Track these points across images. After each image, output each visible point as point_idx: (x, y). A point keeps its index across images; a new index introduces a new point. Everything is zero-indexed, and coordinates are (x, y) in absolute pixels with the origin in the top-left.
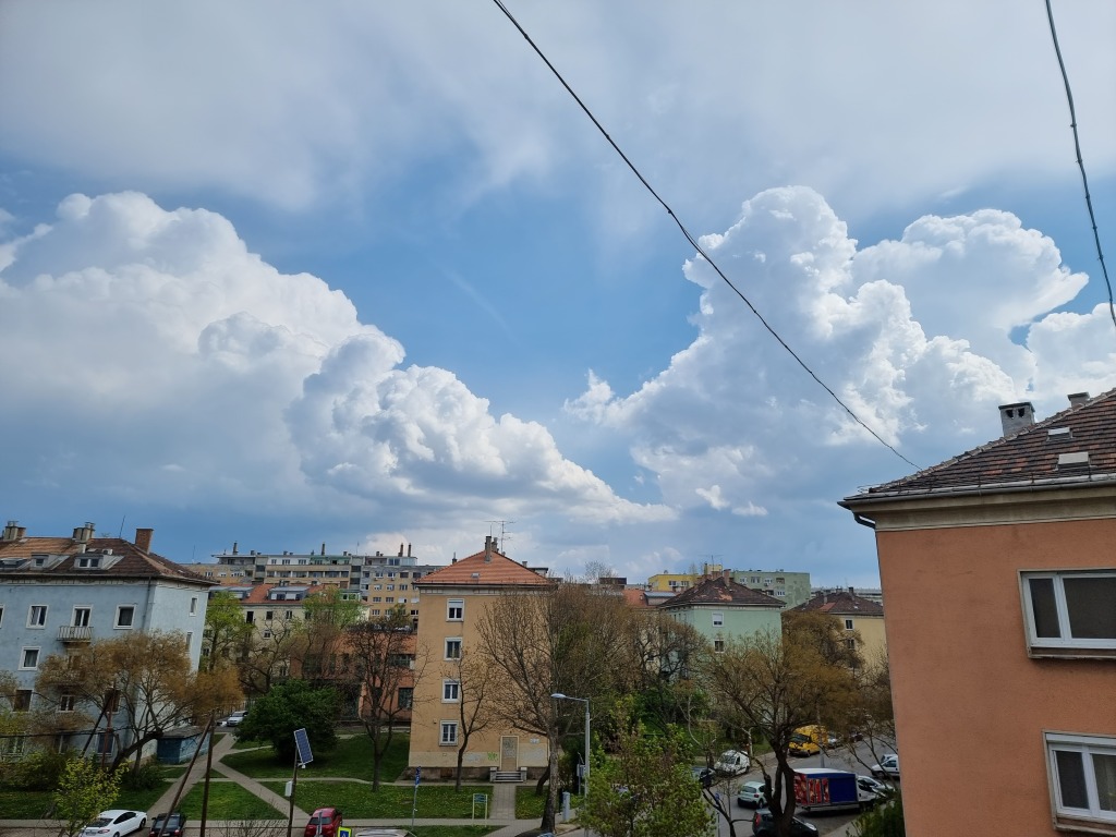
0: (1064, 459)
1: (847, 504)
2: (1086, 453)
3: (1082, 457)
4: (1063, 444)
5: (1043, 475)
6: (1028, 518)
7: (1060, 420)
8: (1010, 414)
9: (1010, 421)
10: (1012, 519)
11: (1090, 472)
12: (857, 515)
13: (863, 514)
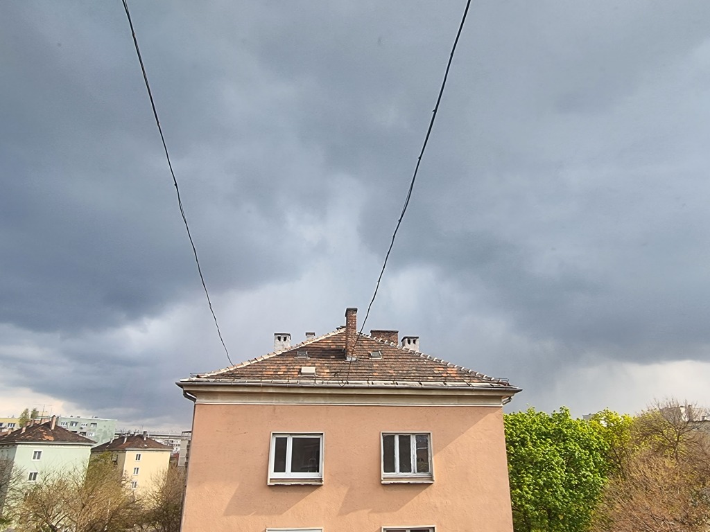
0: (304, 370)
1: (182, 385)
2: (314, 368)
3: (312, 370)
4: (307, 362)
6: (281, 402)
10: (274, 402)
11: (315, 379)
12: (185, 392)
13: (189, 392)
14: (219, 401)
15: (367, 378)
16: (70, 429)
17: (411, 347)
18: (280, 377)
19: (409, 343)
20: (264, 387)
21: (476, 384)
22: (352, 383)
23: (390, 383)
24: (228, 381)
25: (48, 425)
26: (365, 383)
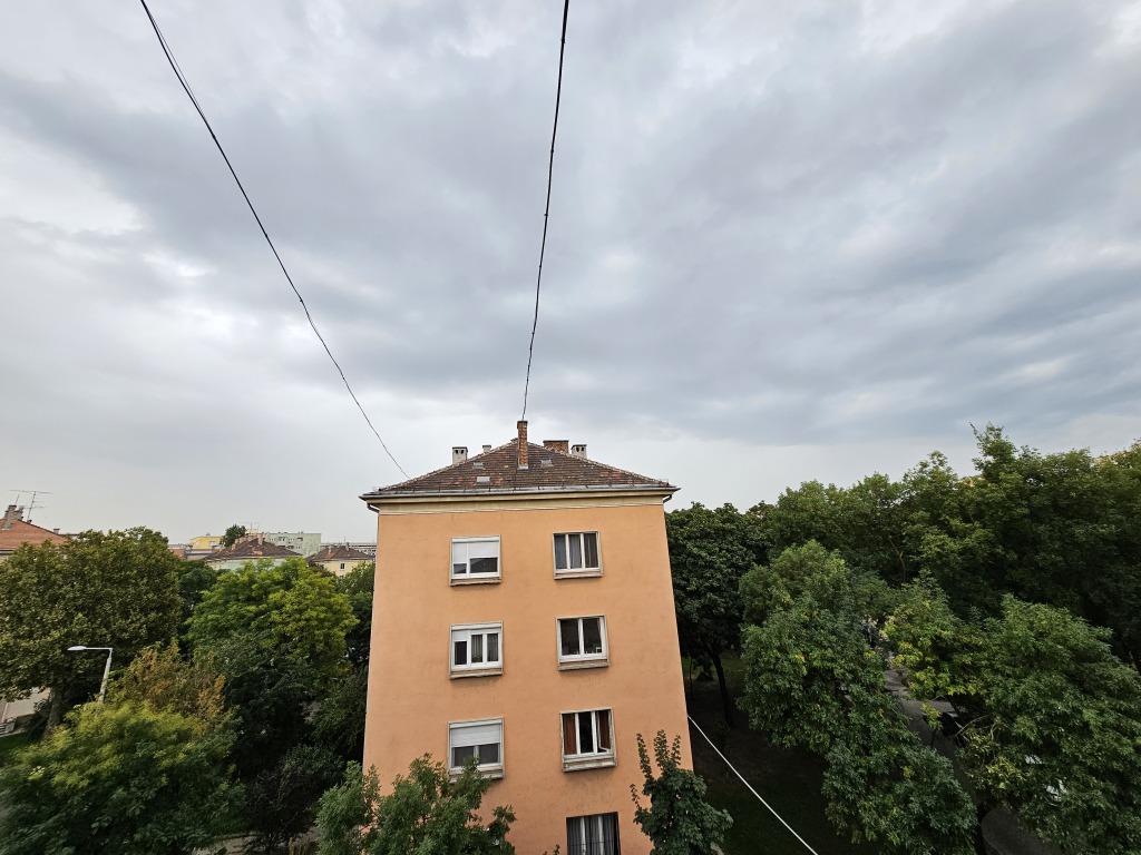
0: (480, 479)
1: (364, 498)
2: (489, 477)
3: (486, 479)
4: (480, 472)
5: (470, 487)
6: (459, 510)
7: (478, 459)
8: (457, 452)
10: (453, 510)
11: (490, 487)
12: (369, 504)
13: (373, 504)
14: (401, 511)
15: (539, 485)
16: (279, 544)
17: (578, 454)
18: (456, 487)
19: (578, 450)
20: (442, 496)
21: (638, 486)
22: (524, 490)
23: (559, 489)
24: (409, 493)
26: (535, 489)
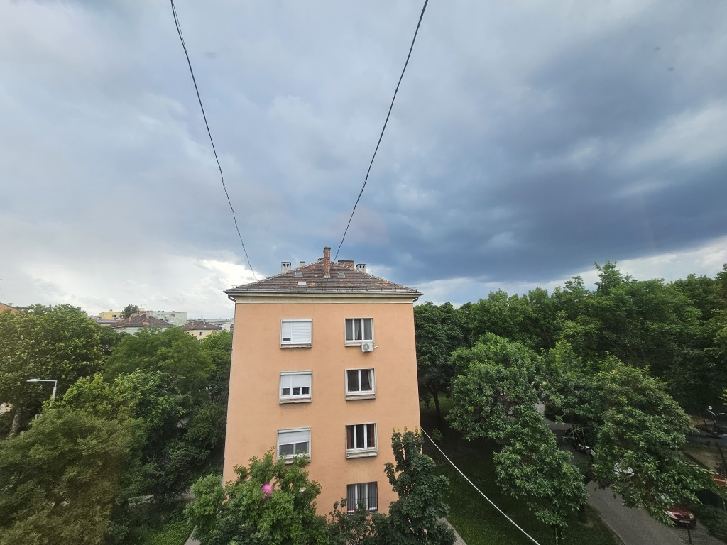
0: (300, 283)
1: (226, 292)
3: (304, 283)
4: (300, 279)
5: (294, 288)
6: (287, 301)
7: (298, 270)
8: (284, 265)
9: (283, 267)
10: (283, 301)
11: (306, 288)
12: (229, 296)
13: (232, 296)
14: (250, 301)
15: (338, 287)
16: (159, 318)
17: (360, 270)
18: (286, 288)
19: (361, 267)
21: (399, 291)
22: (328, 291)
23: (350, 291)
24: (255, 290)
25: (144, 316)
26: (335, 291)
